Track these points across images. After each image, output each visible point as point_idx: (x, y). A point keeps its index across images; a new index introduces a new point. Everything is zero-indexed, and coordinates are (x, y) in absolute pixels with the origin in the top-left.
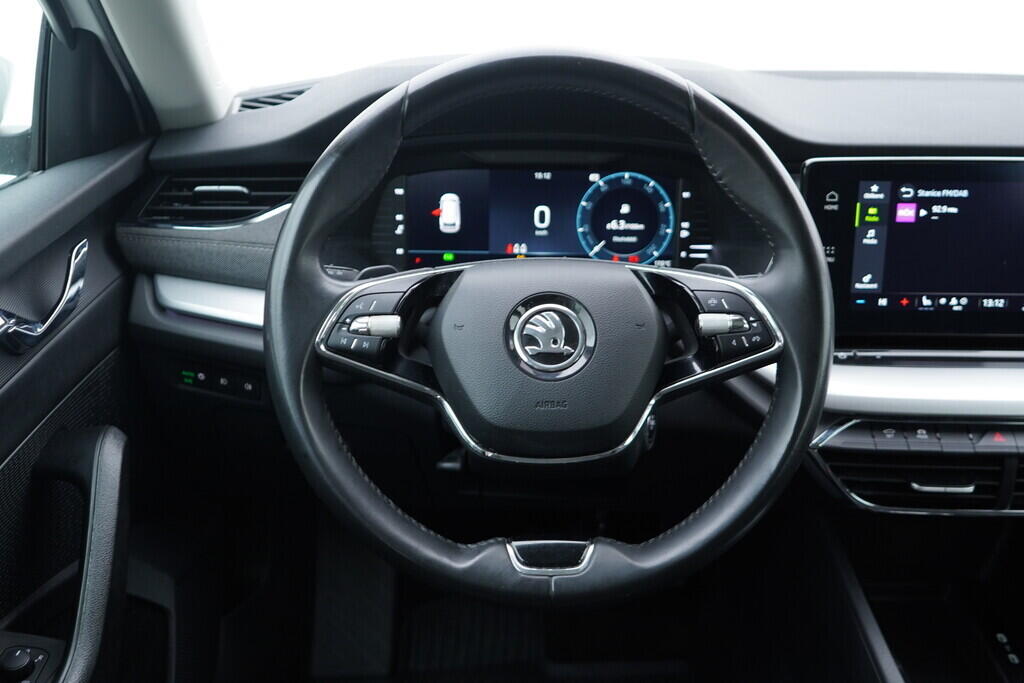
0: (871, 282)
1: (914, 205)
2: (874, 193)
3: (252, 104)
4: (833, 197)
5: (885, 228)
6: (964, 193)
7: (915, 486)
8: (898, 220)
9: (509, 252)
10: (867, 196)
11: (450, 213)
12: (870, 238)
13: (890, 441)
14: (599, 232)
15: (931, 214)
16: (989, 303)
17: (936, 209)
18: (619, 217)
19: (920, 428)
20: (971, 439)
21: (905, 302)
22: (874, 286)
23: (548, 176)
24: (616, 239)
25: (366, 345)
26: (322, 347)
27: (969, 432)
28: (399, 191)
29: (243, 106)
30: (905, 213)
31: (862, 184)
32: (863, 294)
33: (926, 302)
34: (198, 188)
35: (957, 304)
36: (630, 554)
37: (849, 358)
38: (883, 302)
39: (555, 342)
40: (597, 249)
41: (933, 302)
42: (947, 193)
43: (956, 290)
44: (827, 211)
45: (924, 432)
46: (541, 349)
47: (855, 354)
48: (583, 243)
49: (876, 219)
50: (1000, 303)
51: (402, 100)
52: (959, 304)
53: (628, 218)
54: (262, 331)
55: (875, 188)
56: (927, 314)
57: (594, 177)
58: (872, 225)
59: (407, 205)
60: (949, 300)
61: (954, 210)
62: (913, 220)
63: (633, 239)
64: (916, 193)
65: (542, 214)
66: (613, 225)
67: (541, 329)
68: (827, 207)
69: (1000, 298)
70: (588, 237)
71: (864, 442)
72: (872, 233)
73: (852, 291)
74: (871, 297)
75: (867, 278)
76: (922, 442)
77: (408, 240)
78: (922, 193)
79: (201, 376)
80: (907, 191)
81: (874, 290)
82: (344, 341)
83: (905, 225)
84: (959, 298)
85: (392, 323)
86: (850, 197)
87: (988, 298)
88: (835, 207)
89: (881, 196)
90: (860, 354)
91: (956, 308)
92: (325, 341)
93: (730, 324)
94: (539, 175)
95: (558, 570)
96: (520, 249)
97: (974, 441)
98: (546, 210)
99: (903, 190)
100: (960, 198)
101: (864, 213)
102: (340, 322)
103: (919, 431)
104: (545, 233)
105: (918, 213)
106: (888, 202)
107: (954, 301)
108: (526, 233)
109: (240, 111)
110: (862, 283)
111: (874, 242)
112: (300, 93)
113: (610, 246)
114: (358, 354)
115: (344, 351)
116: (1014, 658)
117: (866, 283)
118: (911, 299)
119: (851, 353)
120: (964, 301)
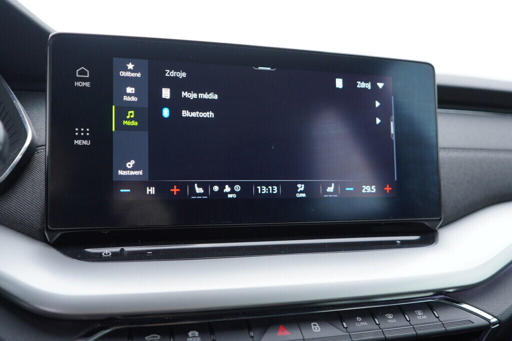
0: (135, 168)
2: (130, 71)
4: (84, 73)
5: (145, 110)
10: (123, 74)
12: (130, 121)
16: (262, 189)
19: (193, 330)
20: (252, 337)
21: (175, 190)
22: (140, 173)
27: (250, 329)
32: (128, 182)
37: (114, 254)
38: (151, 191)
41: (205, 189)
45: (197, 334)
47: (122, 250)
49: (134, 99)
50: (274, 190)
52: (232, 192)
56: (199, 203)
58: (131, 105)
60: (222, 187)
68: (78, 84)
69: (272, 184)
72: (131, 114)
73: (114, 179)
74: (137, 185)
81: (139, 176)
84: (232, 186)
87: (261, 184)
88: (88, 84)
90: (127, 249)
91: (230, 196)
97: (255, 339)
103: (190, 334)
107: (227, 189)
110: (126, 169)
111: (135, 124)
117: (130, 170)
118: (182, 186)
119: (118, 249)
120: (237, 188)
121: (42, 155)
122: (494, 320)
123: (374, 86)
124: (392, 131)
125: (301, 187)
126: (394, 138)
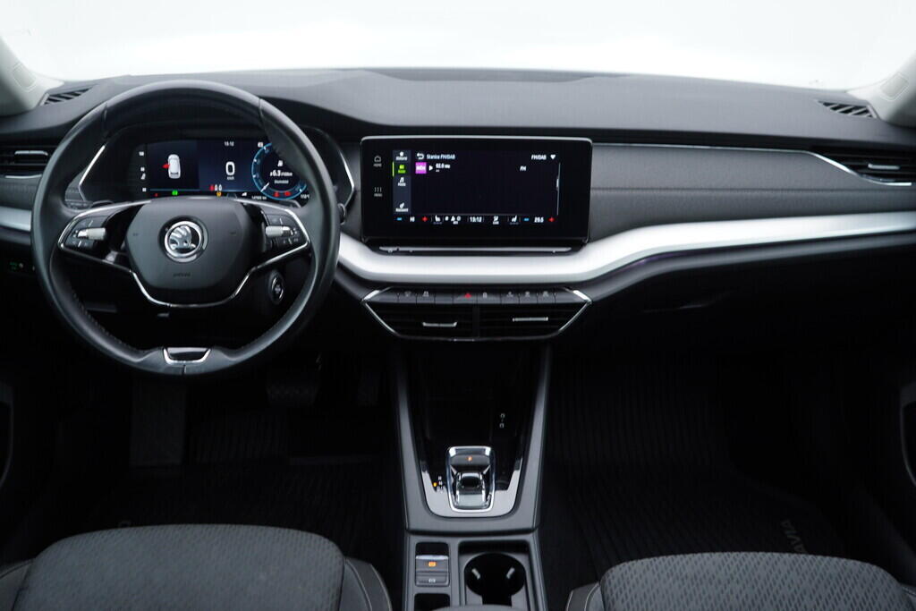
0: (404, 208)
1: (425, 164)
2: (402, 157)
3: (55, 97)
4: (378, 159)
5: (409, 177)
6: (453, 157)
7: (425, 324)
8: (417, 172)
9: (212, 190)
10: (398, 158)
11: (174, 166)
12: (402, 183)
13: (408, 298)
14: (266, 178)
15: (435, 168)
16: (473, 220)
17: (438, 166)
18: (277, 168)
19: (425, 291)
21: (425, 219)
22: (406, 210)
23: (232, 144)
24: (276, 182)
25: (86, 244)
26: (62, 245)
28: (142, 154)
29: (49, 99)
30: (421, 168)
31: (395, 152)
32: (401, 215)
33: (437, 219)
34: (17, 152)
35: (455, 220)
36: (228, 354)
37: (394, 252)
38: (412, 219)
39: (186, 242)
40: (265, 188)
41: (441, 219)
42: (443, 156)
43: (455, 212)
44: (376, 168)
45: (427, 293)
46: (179, 246)
47: (398, 250)
48: (256, 184)
49: (404, 172)
50: (480, 220)
51: (103, 112)
53: (283, 169)
54: (29, 234)
55: (402, 154)
56: (438, 226)
57: (260, 144)
58: (402, 175)
59: (147, 161)
60: (450, 218)
61: (448, 166)
62: (425, 172)
63: (287, 182)
64: (426, 157)
65: (230, 167)
66: (274, 173)
67: (178, 236)
68: (375, 165)
69: (479, 216)
70: (260, 181)
71: (392, 298)
72: (402, 179)
73: (394, 213)
74: (405, 216)
75: (402, 205)
76: (426, 298)
77: (147, 183)
78: (429, 157)
79: (21, 265)
80: (420, 156)
81: (406, 212)
82: (74, 243)
83: (421, 175)
84: (456, 217)
85: (100, 233)
86: (388, 159)
87: (472, 216)
88: (380, 165)
89: (406, 159)
90: (401, 249)
91: (455, 223)
92: (64, 241)
93: (282, 232)
94: (227, 144)
95: (189, 362)
96: (218, 188)
97: (454, 298)
98: (232, 164)
99: (418, 155)
100: (451, 160)
101: (397, 168)
102: (72, 232)
103: (424, 293)
104: (233, 178)
105: (428, 168)
106: (410, 161)
107: (453, 219)
108: (222, 178)
109: (46, 103)
110: (400, 208)
111: (404, 185)
112: (84, 91)
113: (273, 186)
114: (82, 249)
115: (75, 248)
116: (502, 425)
117: (402, 209)
118: (429, 218)
119: (395, 249)
120: (459, 218)
121: (359, 196)
122: (590, 300)
123: (549, 157)
124: (558, 185)
125: (496, 218)
126: (558, 190)
